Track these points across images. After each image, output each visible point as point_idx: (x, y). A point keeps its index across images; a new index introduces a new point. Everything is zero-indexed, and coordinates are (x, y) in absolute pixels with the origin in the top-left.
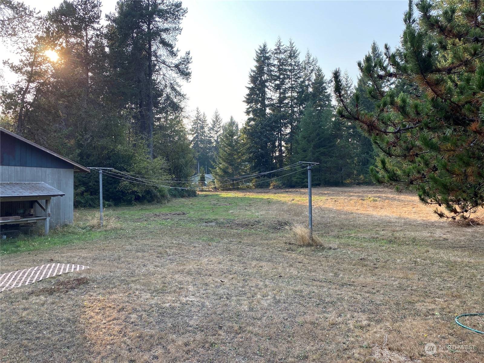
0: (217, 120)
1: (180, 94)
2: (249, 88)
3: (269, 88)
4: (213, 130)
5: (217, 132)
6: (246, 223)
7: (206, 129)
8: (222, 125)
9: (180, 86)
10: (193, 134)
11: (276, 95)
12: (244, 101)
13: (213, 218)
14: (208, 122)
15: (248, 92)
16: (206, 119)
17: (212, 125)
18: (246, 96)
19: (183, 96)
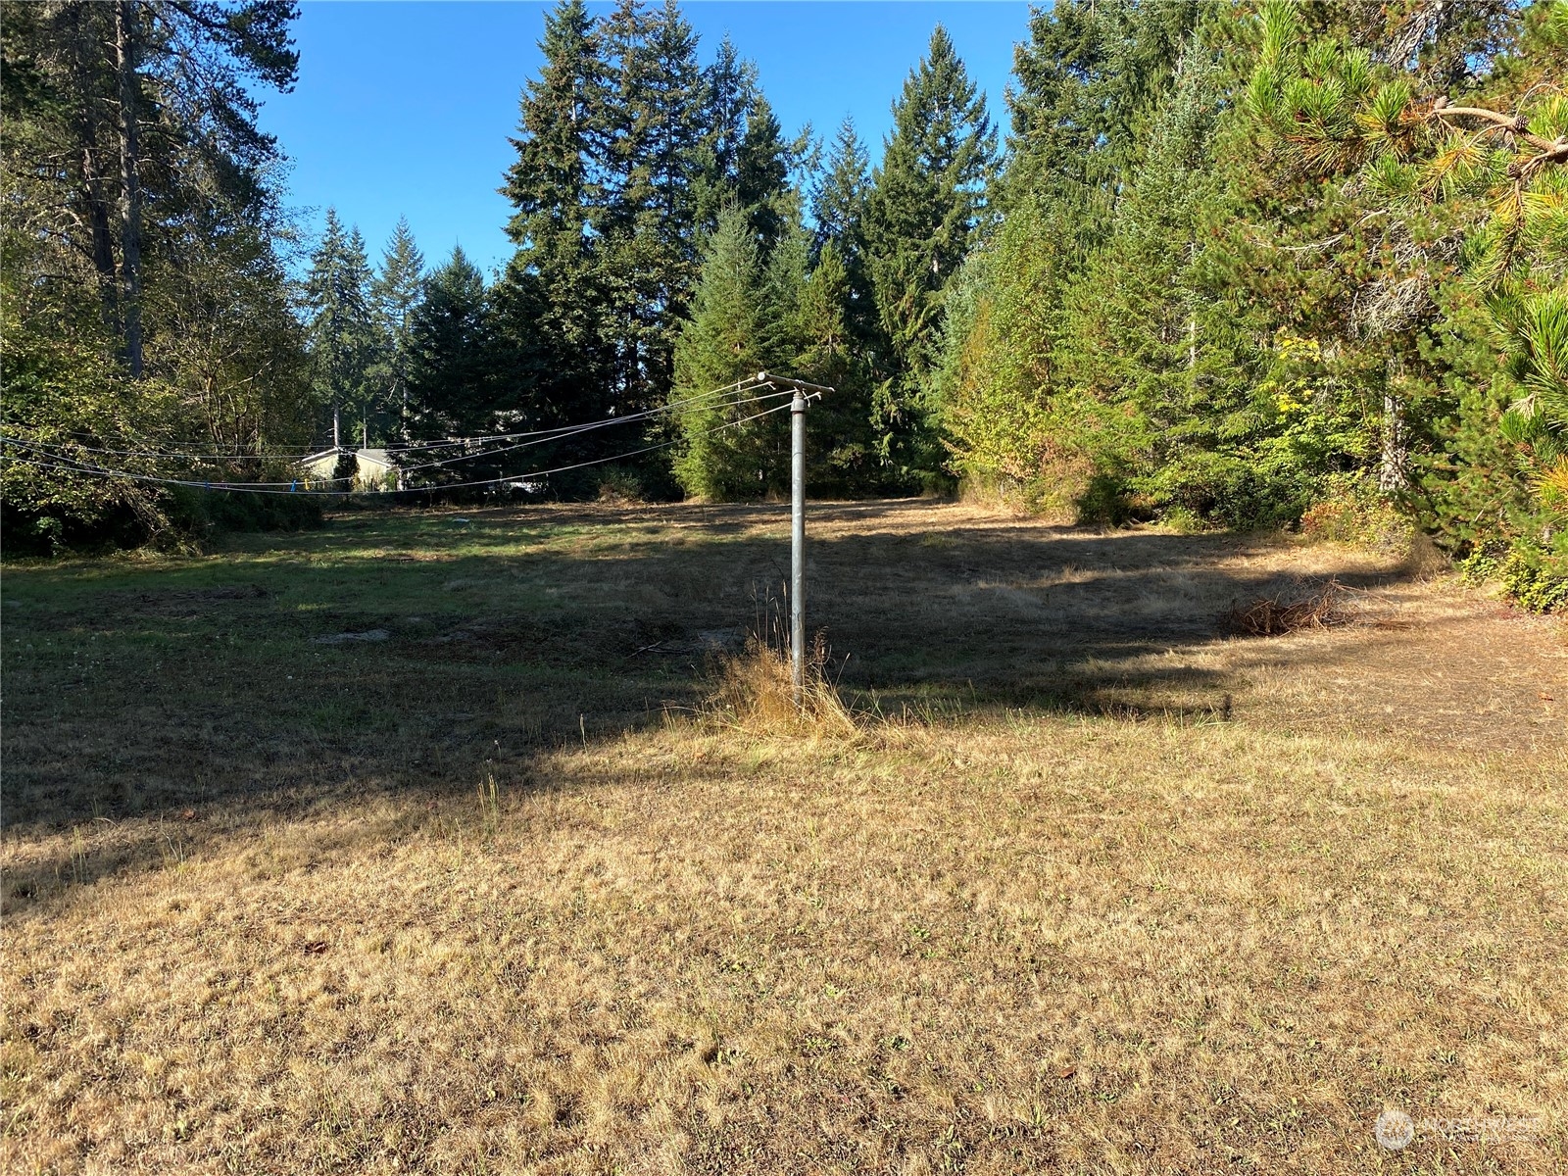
0: (405, 257)
1: (253, 137)
2: (520, 146)
3: (593, 149)
4: (390, 290)
5: (405, 301)
6: (515, 630)
7: (364, 290)
8: (422, 275)
9: (251, 106)
10: (315, 305)
11: (615, 179)
12: (504, 191)
13: (382, 610)
14: (371, 263)
15: (516, 158)
16: (364, 252)
17: (385, 274)
18: (510, 174)
19: (264, 143)
